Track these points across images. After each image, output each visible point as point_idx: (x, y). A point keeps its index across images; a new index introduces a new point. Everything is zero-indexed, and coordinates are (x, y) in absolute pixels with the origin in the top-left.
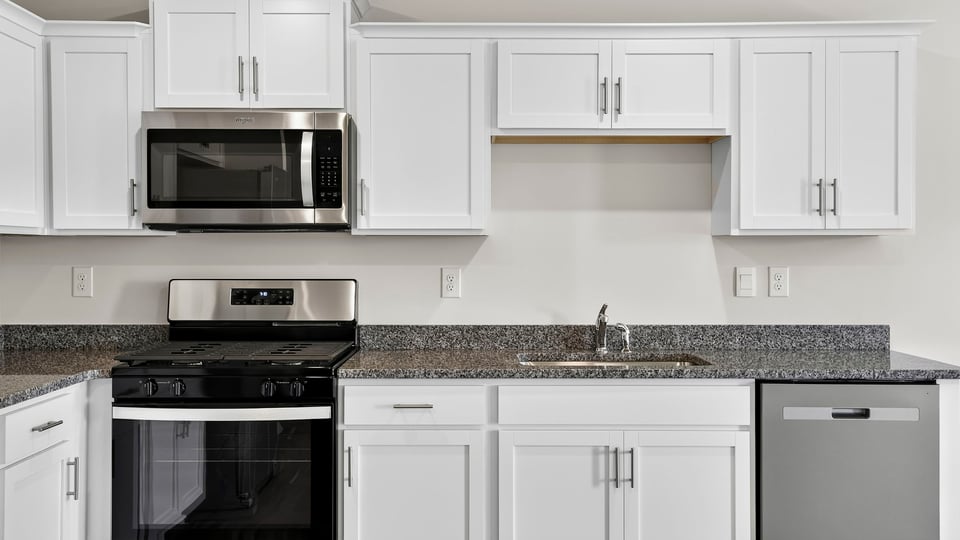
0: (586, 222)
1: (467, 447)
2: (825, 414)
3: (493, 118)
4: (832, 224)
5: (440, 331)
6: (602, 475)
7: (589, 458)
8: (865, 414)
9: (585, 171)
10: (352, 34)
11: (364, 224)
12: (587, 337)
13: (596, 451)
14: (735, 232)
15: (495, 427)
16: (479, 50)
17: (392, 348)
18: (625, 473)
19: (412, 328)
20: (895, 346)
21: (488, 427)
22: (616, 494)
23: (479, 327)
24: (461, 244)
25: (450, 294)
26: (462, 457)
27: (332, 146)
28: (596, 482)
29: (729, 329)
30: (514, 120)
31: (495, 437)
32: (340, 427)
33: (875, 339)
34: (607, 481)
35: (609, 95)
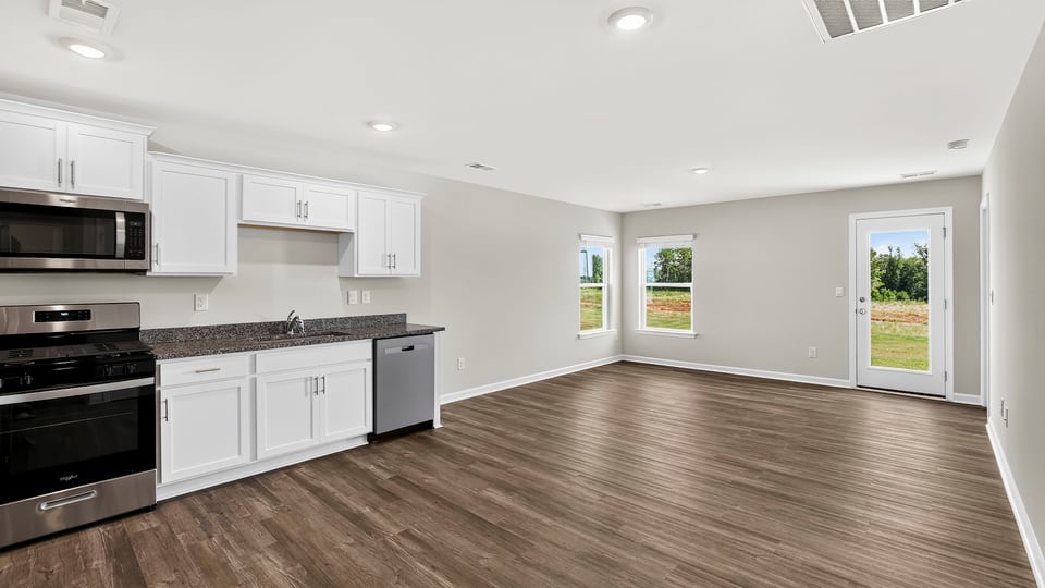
0: (280, 269)
1: (239, 388)
2: (399, 350)
3: (240, 214)
4: (393, 273)
5: (196, 330)
6: (309, 391)
7: (303, 384)
8: (411, 348)
9: (278, 244)
10: (149, 157)
11: (156, 270)
12: (280, 327)
13: (306, 379)
14: (356, 276)
15: (254, 376)
16: (232, 177)
17: (163, 342)
18: (320, 388)
19: (177, 329)
20: (408, 322)
21: (249, 377)
22: (316, 398)
23: (220, 326)
24: (208, 281)
25: (200, 309)
26: (236, 392)
27: (138, 221)
28: (306, 395)
29: (345, 319)
30: (251, 216)
31: (254, 381)
32: (157, 389)
33: (400, 320)
34: (311, 393)
35: (301, 208)
